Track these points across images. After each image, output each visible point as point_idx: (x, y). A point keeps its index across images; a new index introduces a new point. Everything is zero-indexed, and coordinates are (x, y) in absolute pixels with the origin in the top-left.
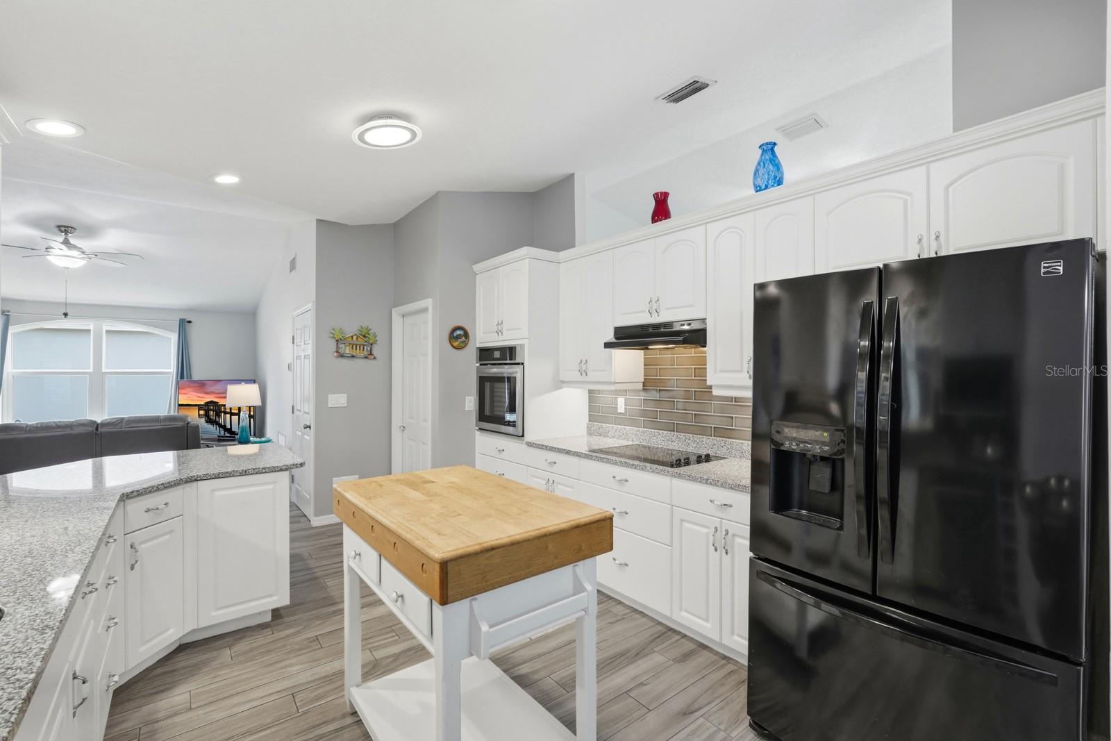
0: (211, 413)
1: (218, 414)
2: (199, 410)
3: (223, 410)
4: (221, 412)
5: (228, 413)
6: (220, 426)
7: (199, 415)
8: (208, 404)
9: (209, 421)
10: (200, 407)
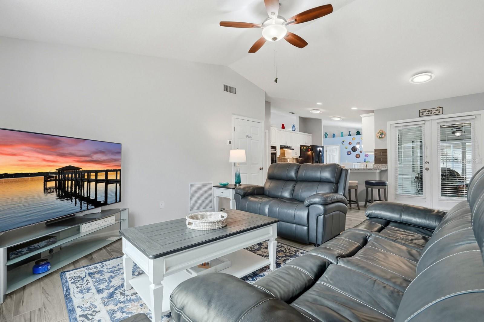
0: (68, 184)
1: (79, 183)
2: (45, 181)
3: (86, 177)
4: (83, 181)
5: (93, 181)
6: (82, 198)
7: (45, 189)
8: (62, 171)
9: (64, 194)
10: (47, 177)
